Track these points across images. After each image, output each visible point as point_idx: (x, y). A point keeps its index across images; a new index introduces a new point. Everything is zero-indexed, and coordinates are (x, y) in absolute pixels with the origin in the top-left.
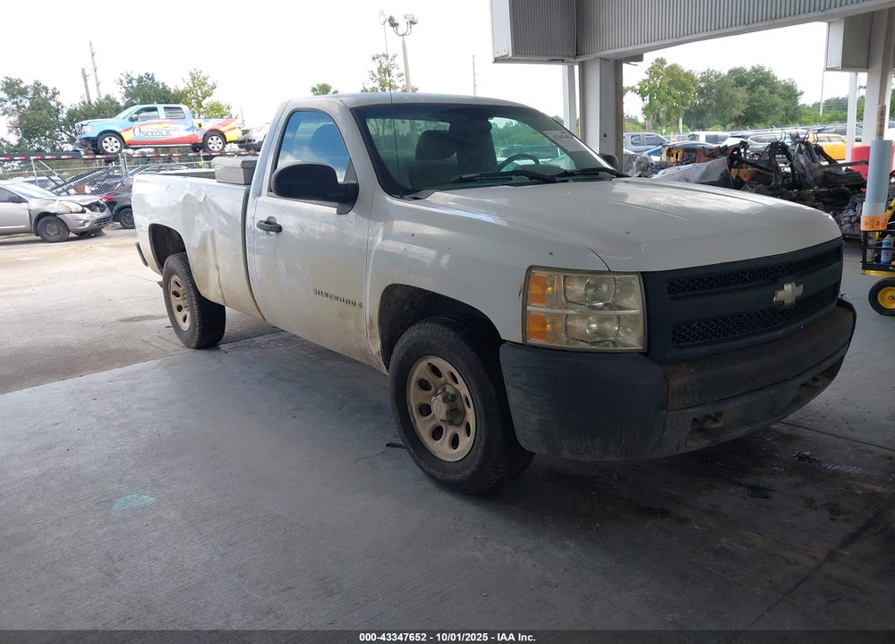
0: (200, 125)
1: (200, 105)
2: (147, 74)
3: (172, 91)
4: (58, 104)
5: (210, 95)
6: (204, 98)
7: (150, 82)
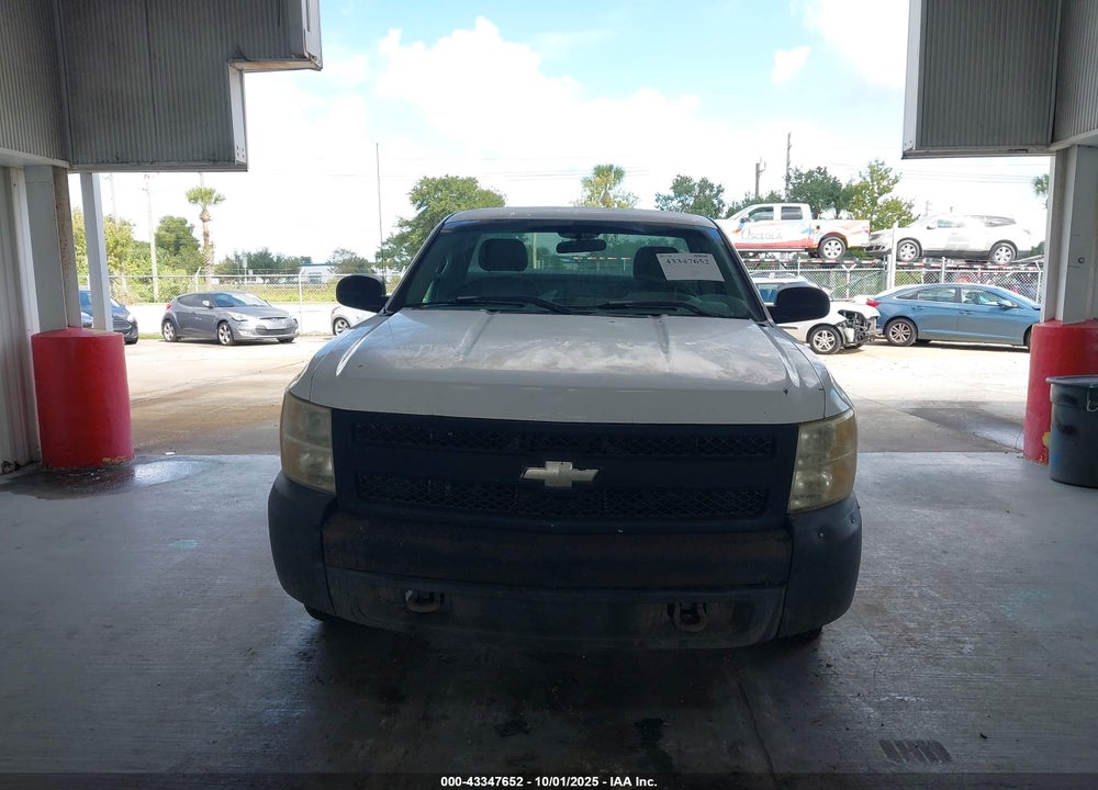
0: (818, 228)
1: (874, 202)
2: (819, 168)
3: (844, 187)
4: (720, 202)
5: (889, 190)
6: (880, 194)
7: (820, 177)
